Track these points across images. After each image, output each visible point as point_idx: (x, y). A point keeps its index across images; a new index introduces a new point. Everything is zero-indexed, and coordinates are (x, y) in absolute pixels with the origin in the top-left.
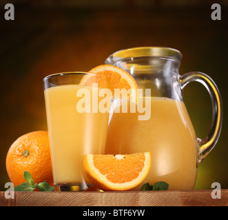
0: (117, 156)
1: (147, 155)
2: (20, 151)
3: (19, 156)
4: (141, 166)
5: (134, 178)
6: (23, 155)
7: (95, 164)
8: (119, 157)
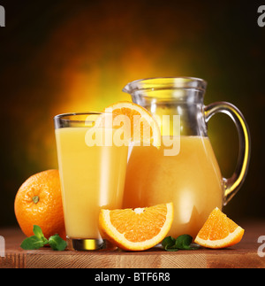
0: (136, 210)
1: (169, 206)
2: (29, 196)
3: (28, 202)
4: (162, 220)
5: (155, 235)
6: (32, 201)
7: (112, 221)
8: (139, 211)
